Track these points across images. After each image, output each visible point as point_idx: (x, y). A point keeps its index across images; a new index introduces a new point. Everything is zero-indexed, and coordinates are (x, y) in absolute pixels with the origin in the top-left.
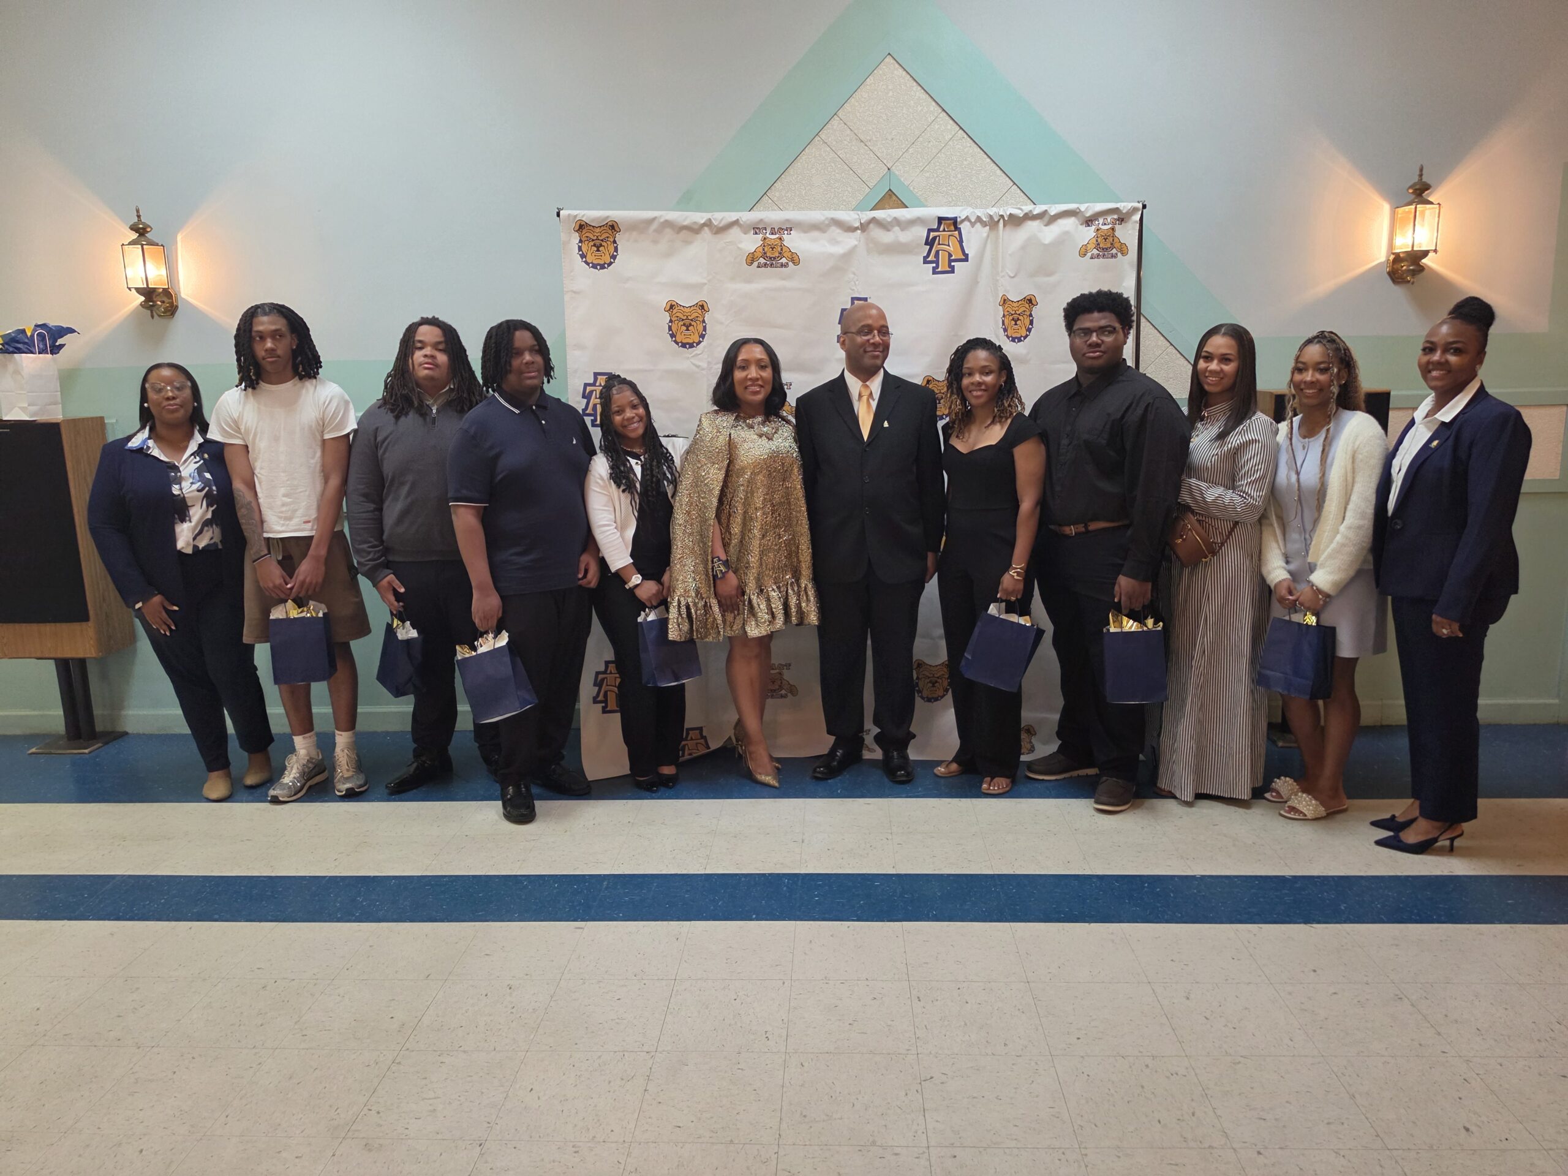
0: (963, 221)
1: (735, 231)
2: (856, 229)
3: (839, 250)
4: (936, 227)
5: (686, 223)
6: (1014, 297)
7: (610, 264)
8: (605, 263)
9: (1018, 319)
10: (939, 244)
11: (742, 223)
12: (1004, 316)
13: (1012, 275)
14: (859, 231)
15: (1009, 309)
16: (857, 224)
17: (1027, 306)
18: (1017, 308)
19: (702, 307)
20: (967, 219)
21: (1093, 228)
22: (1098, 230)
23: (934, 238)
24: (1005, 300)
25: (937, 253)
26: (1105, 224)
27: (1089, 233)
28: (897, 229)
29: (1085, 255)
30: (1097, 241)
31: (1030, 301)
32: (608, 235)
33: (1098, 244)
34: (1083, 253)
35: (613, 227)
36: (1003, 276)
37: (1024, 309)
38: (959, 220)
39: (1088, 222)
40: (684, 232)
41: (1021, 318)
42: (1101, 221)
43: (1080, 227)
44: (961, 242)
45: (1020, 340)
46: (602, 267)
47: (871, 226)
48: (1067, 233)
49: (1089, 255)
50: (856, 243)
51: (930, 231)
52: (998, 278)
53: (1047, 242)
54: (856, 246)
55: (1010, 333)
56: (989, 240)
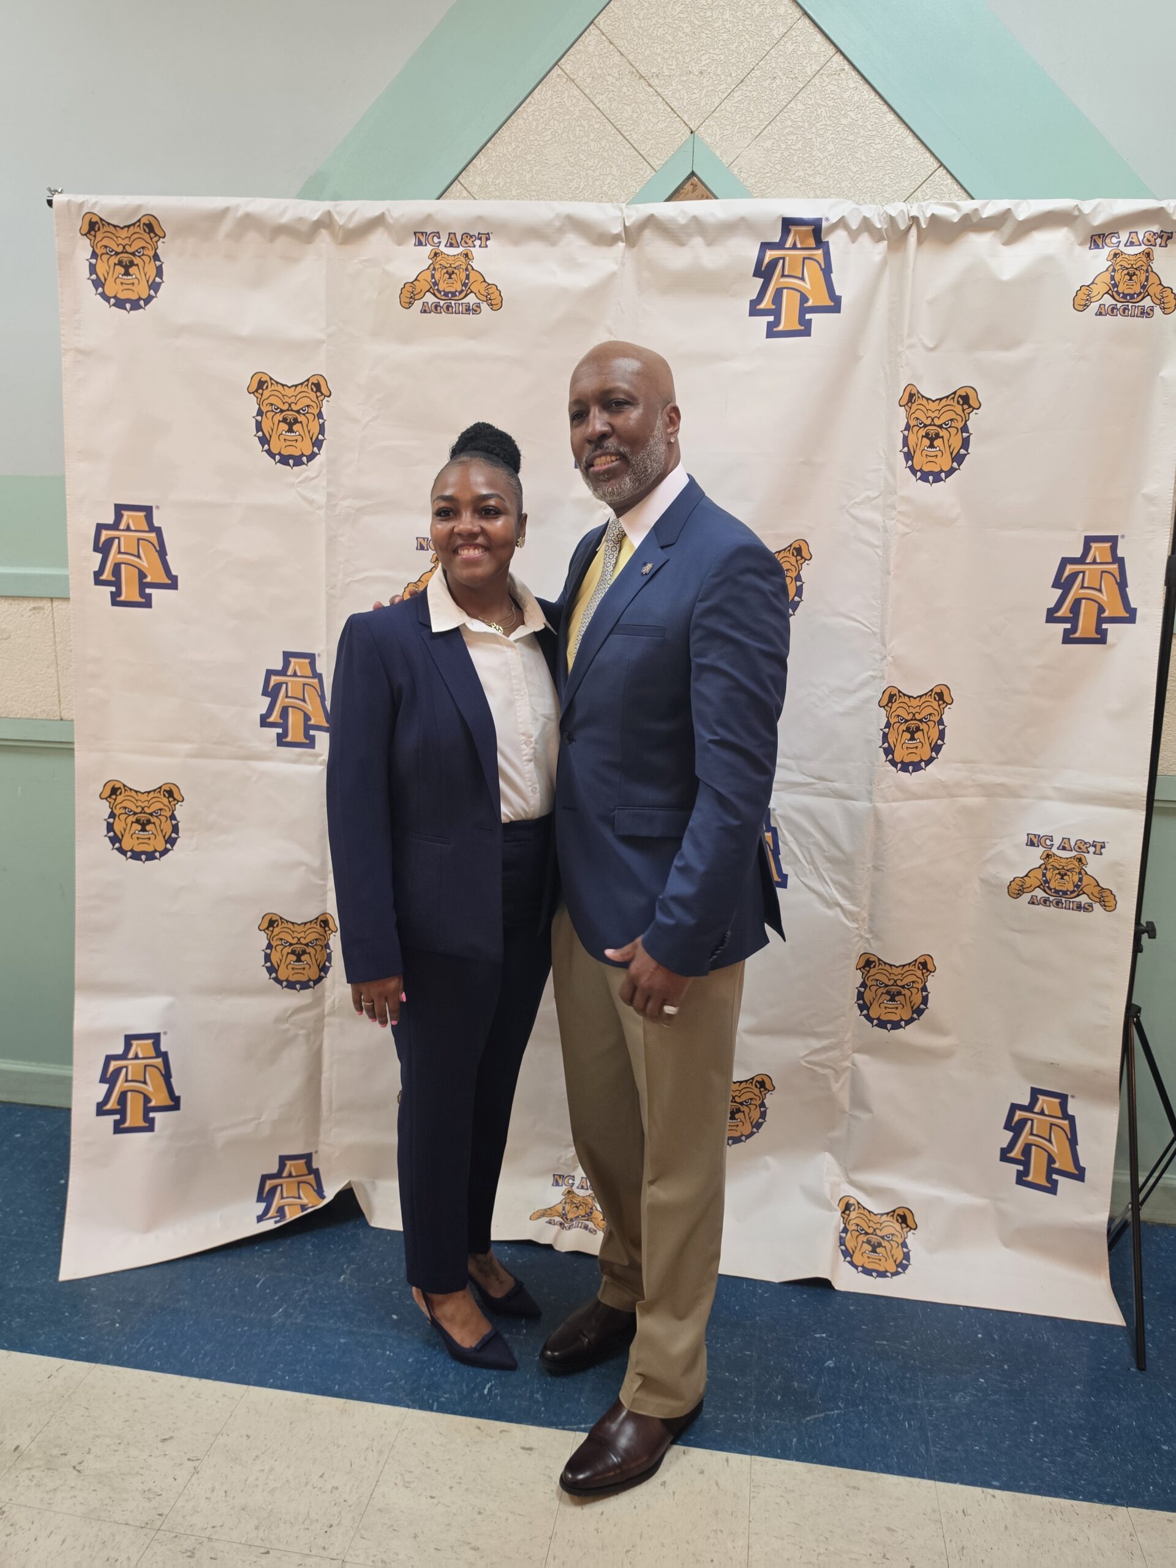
0: (834, 227)
1: (379, 239)
2: (616, 238)
3: (581, 281)
4: (777, 240)
5: (284, 220)
6: (931, 390)
7: (148, 300)
8: (140, 299)
9: (937, 436)
10: (783, 276)
11: (391, 221)
12: (908, 427)
13: (931, 345)
14: (621, 245)
15: (918, 414)
16: (617, 229)
17: (959, 409)
18: (936, 414)
19: (317, 386)
20: (842, 223)
21: (1106, 252)
22: (1115, 255)
23: (774, 263)
24: (911, 396)
25: (778, 293)
26: (1132, 244)
27: (1098, 261)
28: (697, 241)
29: (1086, 306)
30: (1112, 278)
31: (965, 399)
32: (144, 244)
33: (1115, 285)
34: (1082, 301)
35: (151, 227)
36: (911, 346)
37: (951, 415)
38: (824, 224)
39: (1097, 239)
40: (282, 241)
41: (943, 433)
42: (1124, 236)
43: (1078, 248)
44: (827, 271)
45: (937, 479)
46: (136, 305)
47: (647, 234)
48: (1048, 259)
49: (1094, 307)
50: (613, 267)
51: (765, 246)
52: (900, 349)
53: (1006, 275)
54: (613, 275)
55: (919, 461)
56: (887, 273)
